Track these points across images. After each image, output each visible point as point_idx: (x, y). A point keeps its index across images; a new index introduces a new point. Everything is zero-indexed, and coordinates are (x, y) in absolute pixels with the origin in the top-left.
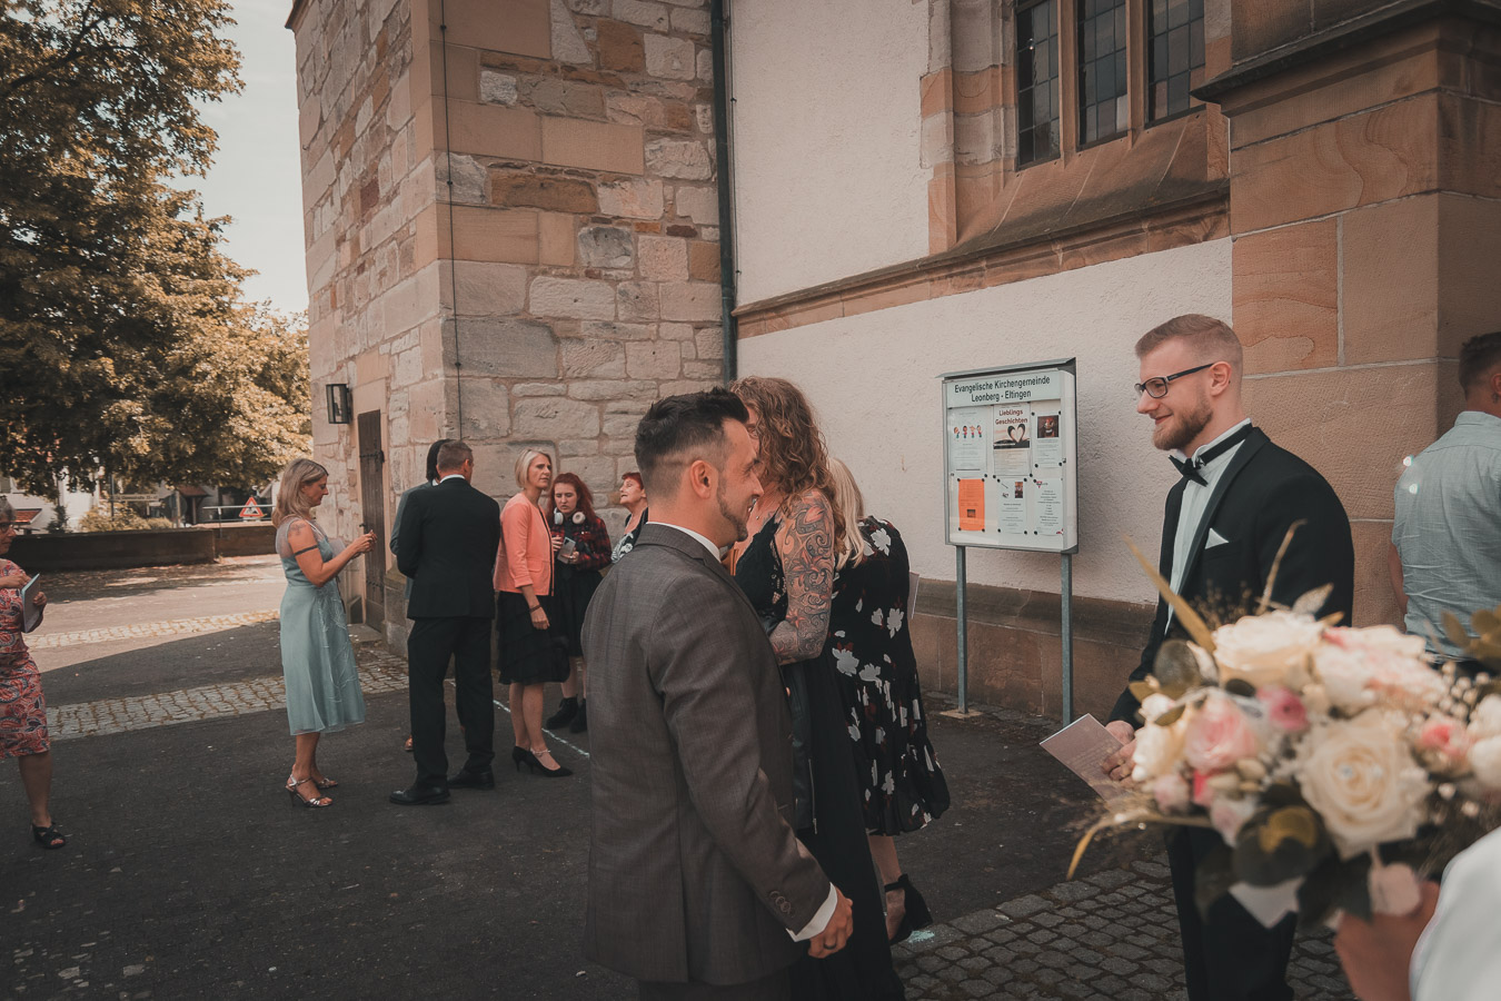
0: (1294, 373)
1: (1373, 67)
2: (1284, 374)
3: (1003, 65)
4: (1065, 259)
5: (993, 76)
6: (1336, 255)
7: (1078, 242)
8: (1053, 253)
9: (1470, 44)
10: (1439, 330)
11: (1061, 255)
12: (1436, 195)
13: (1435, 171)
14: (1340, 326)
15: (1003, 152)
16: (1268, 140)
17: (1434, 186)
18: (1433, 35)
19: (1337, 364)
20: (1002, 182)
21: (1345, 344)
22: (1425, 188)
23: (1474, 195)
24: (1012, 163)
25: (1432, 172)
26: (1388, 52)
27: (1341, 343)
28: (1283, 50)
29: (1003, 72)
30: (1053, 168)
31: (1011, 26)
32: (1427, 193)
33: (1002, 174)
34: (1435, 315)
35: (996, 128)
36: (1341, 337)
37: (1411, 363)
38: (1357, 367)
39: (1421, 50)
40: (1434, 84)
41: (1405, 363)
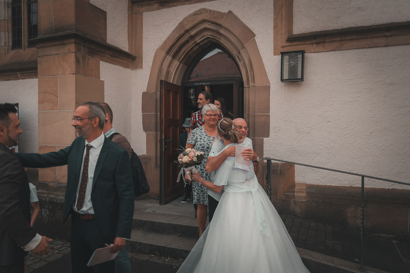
0: (50, 111)
1: (64, 44)
2: (48, 111)
3: (8, 20)
4: (21, 76)
5: (4, 22)
6: (58, 85)
7: (24, 72)
8: (17, 74)
9: (83, 44)
10: (76, 104)
11: (19, 75)
12: (75, 75)
13: (75, 69)
14: (59, 101)
15: (7, 44)
16: (45, 56)
17: (74, 73)
18: (73, 41)
19: (58, 110)
20: (7, 52)
21: (60, 105)
22: (73, 73)
23: (86, 76)
24: (10, 47)
25: (74, 70)
26: (66, 42)
27: (59, 105)
28: (48, 36)
29: (7, 22)
30: (21, 51)
31: (10, 10)
32: (73, 74)
33: (7, 50)
34: (75, 101)
35: (5, 37)
36: (59, 103)
37: (71, 111)
38: (62, 111)
39: (71, 43)
40: (74, 51)
41: (70, 111)
